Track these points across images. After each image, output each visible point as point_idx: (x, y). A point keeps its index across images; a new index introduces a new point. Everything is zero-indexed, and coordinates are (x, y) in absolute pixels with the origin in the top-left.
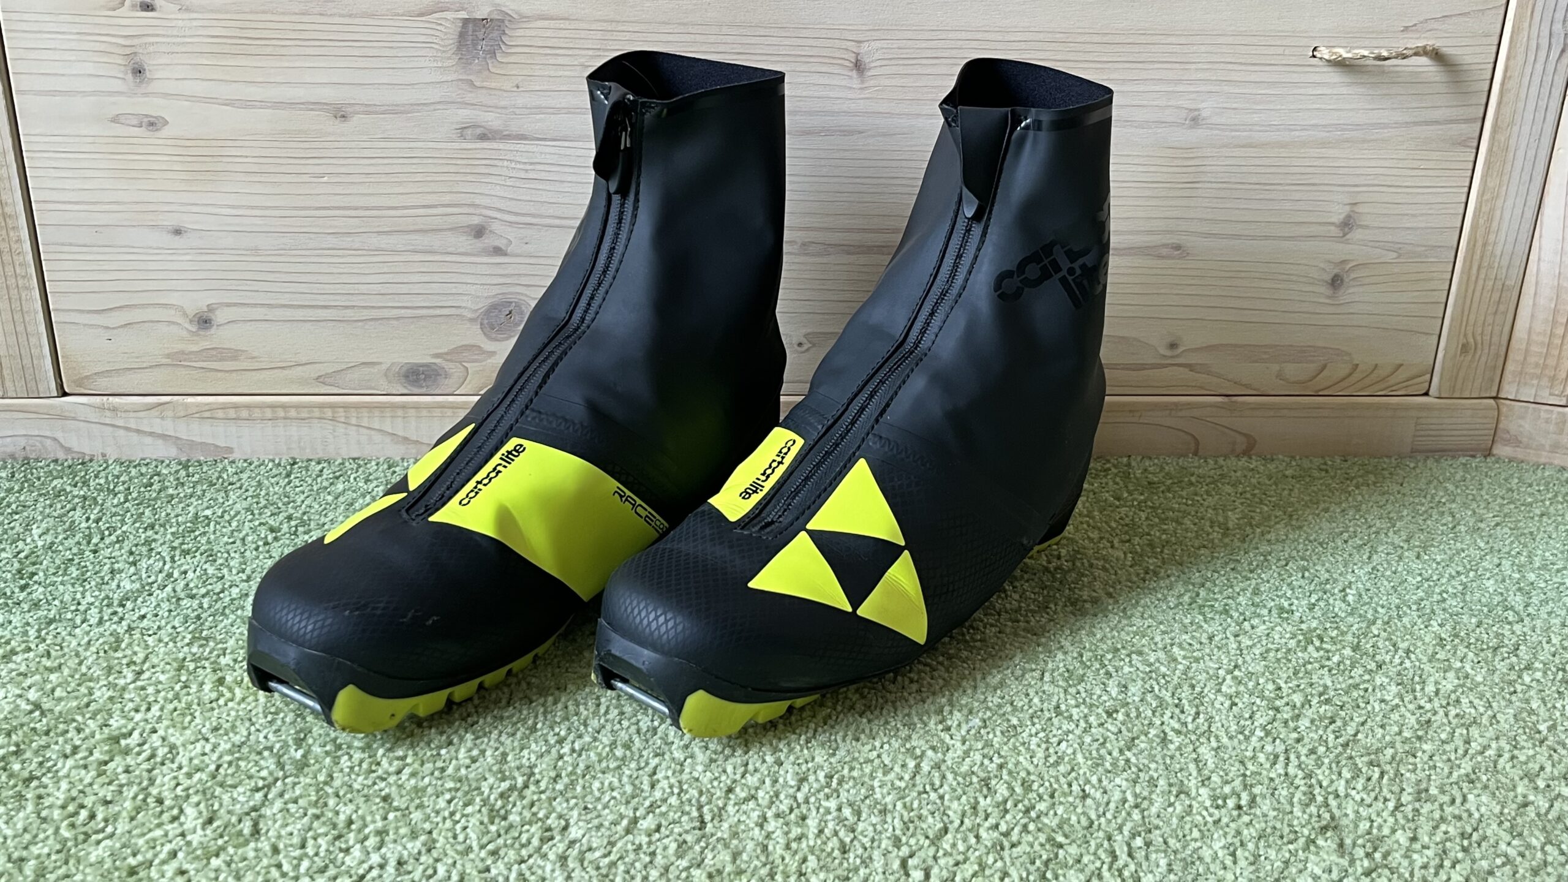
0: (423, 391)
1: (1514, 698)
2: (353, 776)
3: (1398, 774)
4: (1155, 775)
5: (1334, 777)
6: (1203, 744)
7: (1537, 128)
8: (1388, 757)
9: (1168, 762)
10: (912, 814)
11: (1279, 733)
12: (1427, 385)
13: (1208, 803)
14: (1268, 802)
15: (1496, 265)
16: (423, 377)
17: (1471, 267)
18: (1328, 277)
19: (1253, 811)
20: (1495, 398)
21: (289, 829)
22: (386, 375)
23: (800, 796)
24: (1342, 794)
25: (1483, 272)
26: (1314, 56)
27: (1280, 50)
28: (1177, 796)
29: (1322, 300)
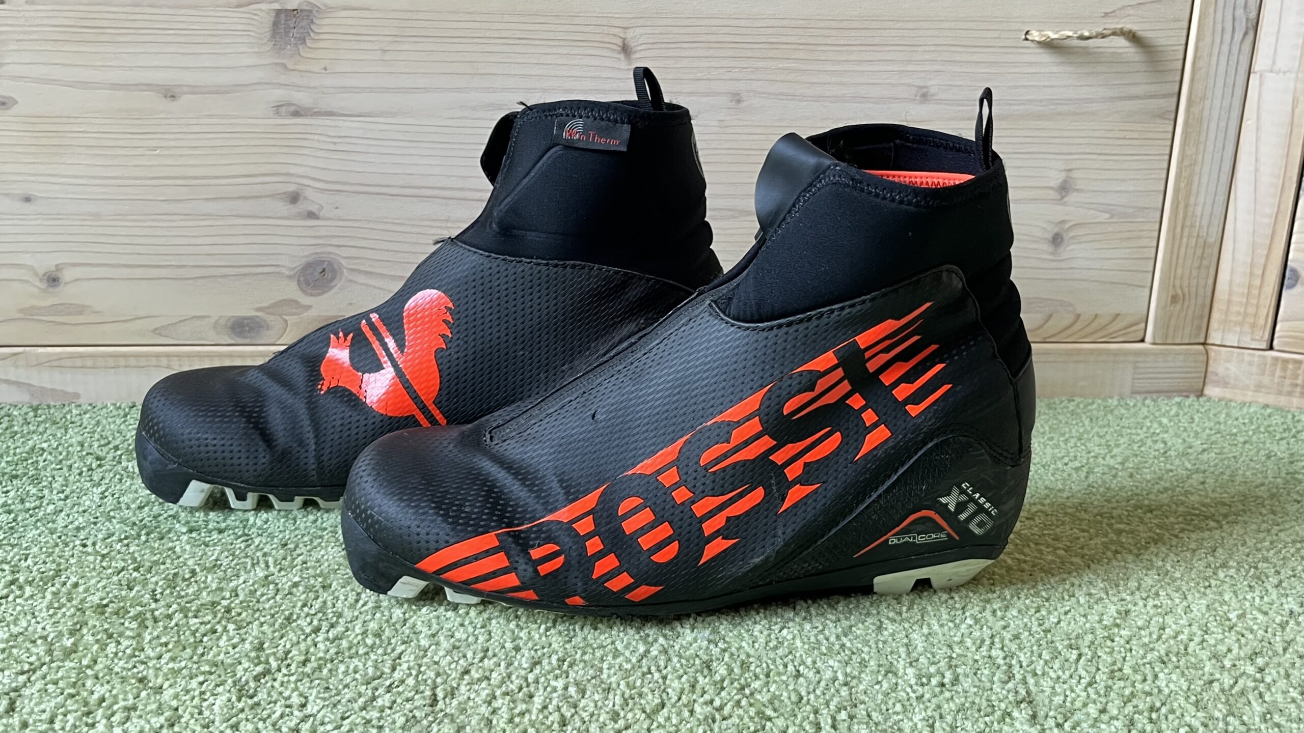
0: (247, 341)
1: (1208, 591)
2: (116, 661)
3: (1096, 656)
4: (867, 658)
5: (1034, 658)
6: (914, 631)
7: (1226, 103)
8: (1087, 643)
9: (881, 646)
10: (633, 692)
11: (987, 621)
12: (1143, 332)
13: (913, 681)
14: (970, 680)
15: (1198, 224)
16: (247, 329)
17: (1175, 228)
18: (1049, 236)
19: (955, 688)
20: (1204, 344)
21: (43, 707)
22: (214, 327)
23: (531, 677)
24: (1039, 673)
25: (1187, 230)
26: (1026, 39)
27: (996, 34)
28: (886, 675)
29: (1044, 256)
